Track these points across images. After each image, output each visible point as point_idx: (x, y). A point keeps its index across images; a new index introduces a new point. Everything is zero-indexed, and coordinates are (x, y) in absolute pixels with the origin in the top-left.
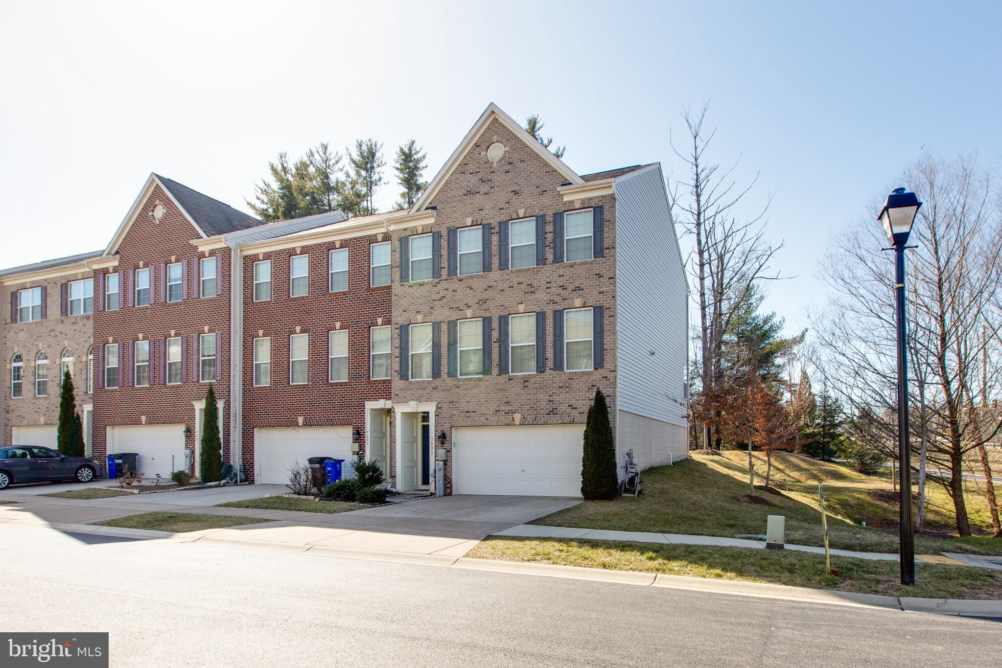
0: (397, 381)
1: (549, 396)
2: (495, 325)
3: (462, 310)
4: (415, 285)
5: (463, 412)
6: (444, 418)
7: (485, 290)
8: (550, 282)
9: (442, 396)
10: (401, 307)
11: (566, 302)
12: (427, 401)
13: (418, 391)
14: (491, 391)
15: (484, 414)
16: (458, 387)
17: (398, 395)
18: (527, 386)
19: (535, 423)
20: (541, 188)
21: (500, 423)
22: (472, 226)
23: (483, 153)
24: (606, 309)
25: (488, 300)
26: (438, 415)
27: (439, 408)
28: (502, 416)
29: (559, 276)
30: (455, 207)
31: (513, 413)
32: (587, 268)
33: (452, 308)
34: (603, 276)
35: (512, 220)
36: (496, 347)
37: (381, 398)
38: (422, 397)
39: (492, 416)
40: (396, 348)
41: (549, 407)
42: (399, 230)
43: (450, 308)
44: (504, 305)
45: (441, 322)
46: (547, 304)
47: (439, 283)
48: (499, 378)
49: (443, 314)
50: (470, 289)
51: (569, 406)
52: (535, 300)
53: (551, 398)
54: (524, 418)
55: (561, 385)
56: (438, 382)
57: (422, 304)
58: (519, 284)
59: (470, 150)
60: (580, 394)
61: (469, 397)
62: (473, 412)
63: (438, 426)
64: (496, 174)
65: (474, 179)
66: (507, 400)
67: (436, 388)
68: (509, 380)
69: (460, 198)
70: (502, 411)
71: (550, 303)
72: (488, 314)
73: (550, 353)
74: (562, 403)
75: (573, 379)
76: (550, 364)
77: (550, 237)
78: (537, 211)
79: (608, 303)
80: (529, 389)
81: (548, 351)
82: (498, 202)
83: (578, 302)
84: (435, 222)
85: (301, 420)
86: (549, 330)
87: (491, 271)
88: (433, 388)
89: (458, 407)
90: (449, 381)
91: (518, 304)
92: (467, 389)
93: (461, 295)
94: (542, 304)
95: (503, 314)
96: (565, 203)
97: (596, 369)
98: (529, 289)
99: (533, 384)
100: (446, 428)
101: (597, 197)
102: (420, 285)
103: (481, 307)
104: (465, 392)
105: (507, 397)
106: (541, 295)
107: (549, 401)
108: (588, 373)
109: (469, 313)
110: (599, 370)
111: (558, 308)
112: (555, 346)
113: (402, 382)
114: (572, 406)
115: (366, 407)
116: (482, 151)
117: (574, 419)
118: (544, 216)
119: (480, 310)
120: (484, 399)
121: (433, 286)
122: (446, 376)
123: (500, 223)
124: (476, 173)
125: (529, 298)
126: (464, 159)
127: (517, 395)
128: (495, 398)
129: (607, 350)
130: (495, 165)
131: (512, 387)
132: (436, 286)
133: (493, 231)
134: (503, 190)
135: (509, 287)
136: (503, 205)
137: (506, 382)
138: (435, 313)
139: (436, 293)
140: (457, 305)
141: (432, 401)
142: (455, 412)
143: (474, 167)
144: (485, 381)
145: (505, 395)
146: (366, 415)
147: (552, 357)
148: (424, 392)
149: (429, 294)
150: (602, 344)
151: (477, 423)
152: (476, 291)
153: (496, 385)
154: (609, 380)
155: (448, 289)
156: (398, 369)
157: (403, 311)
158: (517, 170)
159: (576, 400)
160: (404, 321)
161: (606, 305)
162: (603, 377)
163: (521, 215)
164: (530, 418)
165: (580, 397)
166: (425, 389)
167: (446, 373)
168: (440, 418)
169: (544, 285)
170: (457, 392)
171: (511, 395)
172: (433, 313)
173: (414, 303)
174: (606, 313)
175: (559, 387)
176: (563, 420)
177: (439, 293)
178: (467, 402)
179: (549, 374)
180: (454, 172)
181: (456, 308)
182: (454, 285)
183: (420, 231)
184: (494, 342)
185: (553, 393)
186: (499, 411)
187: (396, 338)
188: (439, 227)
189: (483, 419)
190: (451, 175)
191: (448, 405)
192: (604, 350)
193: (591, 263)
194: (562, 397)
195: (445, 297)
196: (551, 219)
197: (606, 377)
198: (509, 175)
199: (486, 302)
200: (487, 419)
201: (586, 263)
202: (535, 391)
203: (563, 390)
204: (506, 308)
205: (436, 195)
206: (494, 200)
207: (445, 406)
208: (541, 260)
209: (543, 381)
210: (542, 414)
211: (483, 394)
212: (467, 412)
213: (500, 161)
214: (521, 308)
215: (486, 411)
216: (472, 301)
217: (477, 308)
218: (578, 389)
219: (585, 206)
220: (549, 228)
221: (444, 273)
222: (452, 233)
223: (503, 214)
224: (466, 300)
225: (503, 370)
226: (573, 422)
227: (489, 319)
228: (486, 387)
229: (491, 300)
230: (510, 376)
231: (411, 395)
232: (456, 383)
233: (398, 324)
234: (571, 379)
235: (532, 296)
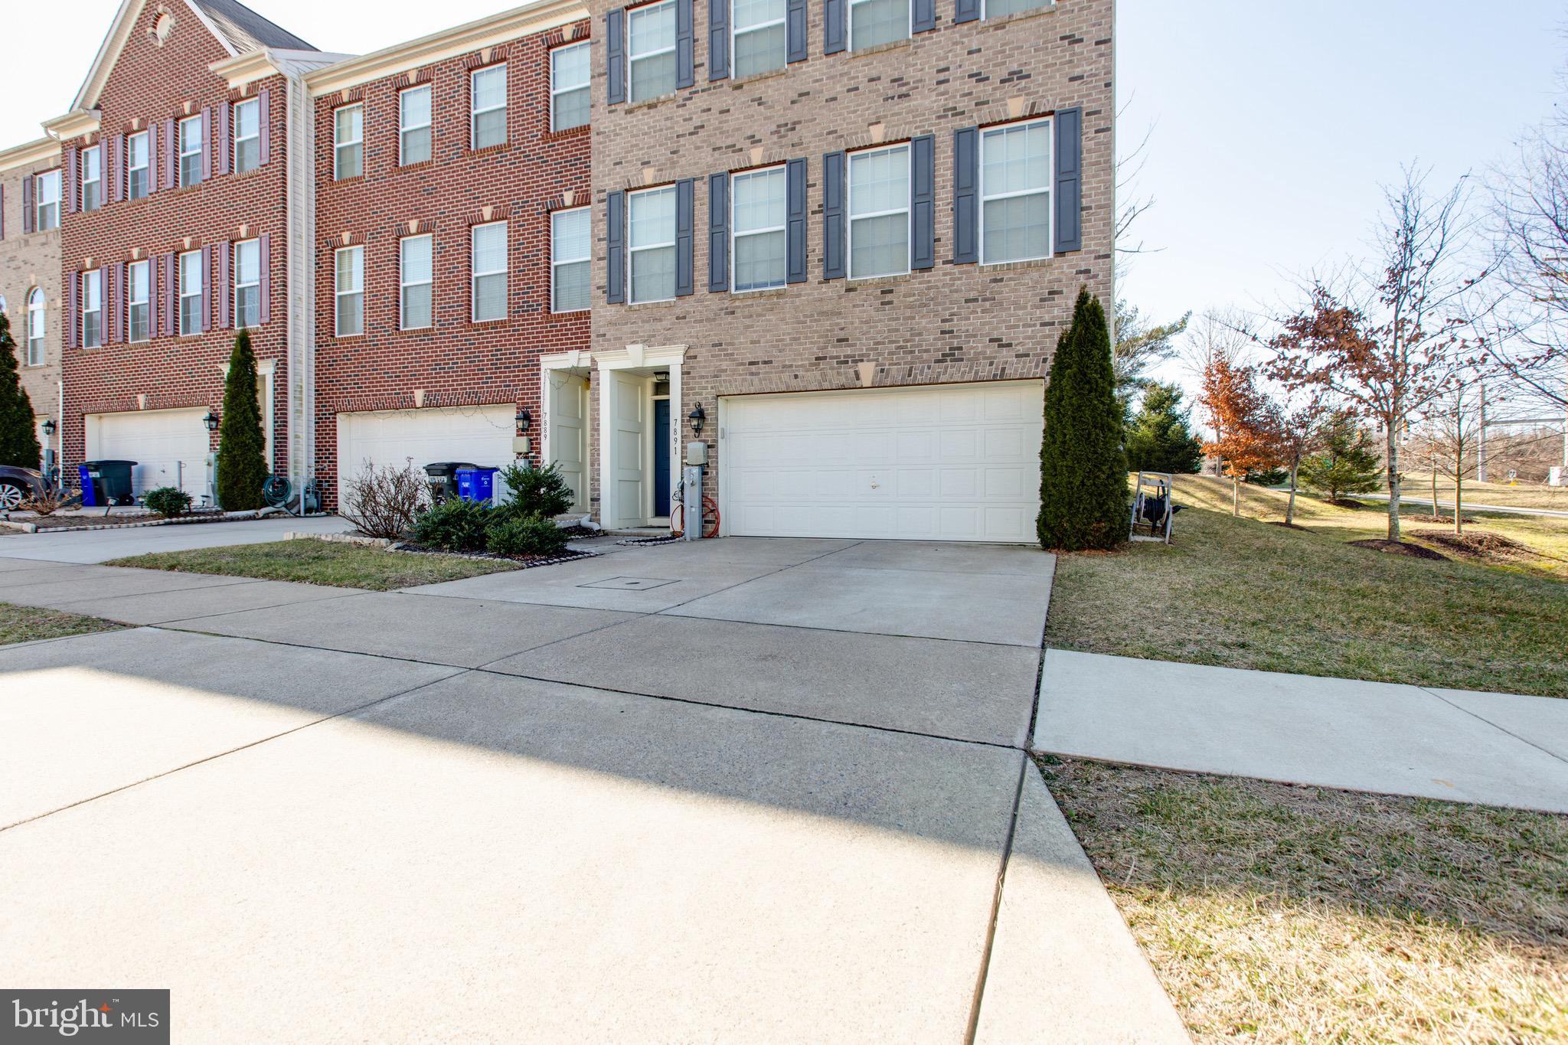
0: (602, 307)
1: (943, 321)
2: (816, 175)
3: (741, 150)
4: (640, 107)
5: (742, 364)
6: (702, 377)
7: (793, 102)
8: (946, 69)
9: (698, 332)
10: (609, 156)
11: (985, 110)
12: (664, 344)
13: (647, 326)
14: (806, 316)
15: (791, 366)
16: (733, 313)
17: (604, 335)
18: (890, 303)
19: (908, 383)
21: (826, 385)
24: (1088, 114)
25: (799, 122)
26: (689, 373)
27: (688, 358)
28: (832, 368)
29: (970, 53)
31: (855, 362)
32: (1040, 25)
33: (720, 148)
36: (818, 223)
37: (572, 349)
38: (654, 336)
39: (807, 371)
40: (599, 240)
41: (943, 345)
43: (714, 149)
44: (836, 132)
45: (694, 179)
46: (939, 117)
47: (691, 98)
48: (824, 288)
49: (698, 162)
50: (759, 104)
51: (991, 341)
52: (909, 112)
53: (947, 326)
54: (882, 371)
55: (972, 295)
56: (688, 304)
57: (654, 146)
58: (871, 80)
60: (1020, 313)
61: (755, 332)
62: (765, 362)
63: (688, 396)
66: (842, 334)
67: (684, 318)
68: (848, 290)
70: (832, 358)
71: (946, 116)
72: (799, 154)
73: (944, 226)
74: (975, 336)
75: (1001, 280)
76: (945, 249)
79: (1094, 101)
80: (894, 308)
81: (940, 223)
83: (1015, 107)
85: (419, 395)
86: (943, 175)
87: (806, 60)
88: (677, 318)
89: (732, 354)
90: (714, 301)
91: (870, 124)
92: (751, 316)
93: (738, 119)
94: (926, 120)
95: (833, 150)
97: (1059, 254)
98: (894, 90)
99: (904, 296)
100: (705, 398)
102: (650, 106)
103: (784, 141)
104: (748, 322)
105: (842, 329)
106: (927, 101)
107: (943, 332)
108: (1043, 265)
109: (757, 155)
110: (1069, 257)
111: (967, 124)
112: (957, 210)
113: (613, 309)
114: (1000, 340)
115: (543, 367)
117: (1003, 369)
119: (781, 147)
120: (789, 334)
121: (678, 107)
122: (705, 290)
125: (896, 109)
127: (867, 322)
128: (816, 332)
129: (1090, 208)
131: (854, 306)
132: (685, 105)
135: (849, 90)
137: (840, 297)
138: (683, 161)
140: (729, 142)
141: (675, 344)
142: (725, 365)
144: (792, 296)
145: (838, 324)
146: (542, 381)
147: (950, 234)
148: (658, 326)
149: (669, 123)
150: (1077, 195)
151: (774, 386)
152: (772, 107)
153: (818, 304)
154: (1095, 276)
155: (709, 110)
156: (604, 282)
157: (615, 164)
159: (1009, 327)
160: (615, 183)
161: (1088, 106)
162: (1079, 272)
164: (897, 374)
165: (1020, 320)
166: (660, 320)
167: (704, 285)
168: (694, 378)
169: (933, 78)
170: (730, 323)
171: (852, 323)
172: (678, 162)
173: (637, 145)
174: (1088, 125)
175: (967, 301)
176: (977, 373)
177: (691, 119)
178: (752, 342)
179: (941, 272)
181: (727, 147)
182: (725, 97)
184: (814, 213)
185: (952, 314)
186: (825, 358)
187: (601, 220)
189: (786, 377)
191: (710, 351)
192: (1082, 209)
194: (972, 323)
195: (702, 127)
197: (1087, 271)
199: (793, 129)
200: (796, 377)
201: (1037, 19)
202: (908, 313)
203: (978, 306)
204: (842, 136)
207: (703, 354)
208: (925, 22)
209: (929, 288)
210: (924, 362)
211: (787, 324)
212: (751, 363)
214: (877, 134)
215: (794, 360)
216: (763, 130)
217: (775, 143)
218: (1015, 303)
221: (702, 75)
224: (751, 127)
225: (833, 269)
226: (1000, 377)
227: (802, 163)
228: (796, 308)
229: (806, 121)
230: (848, 283)
231: (632, 333)
232: (727, 303)
233: (604, 191)
234: (995, 281)
235: (905, 104)
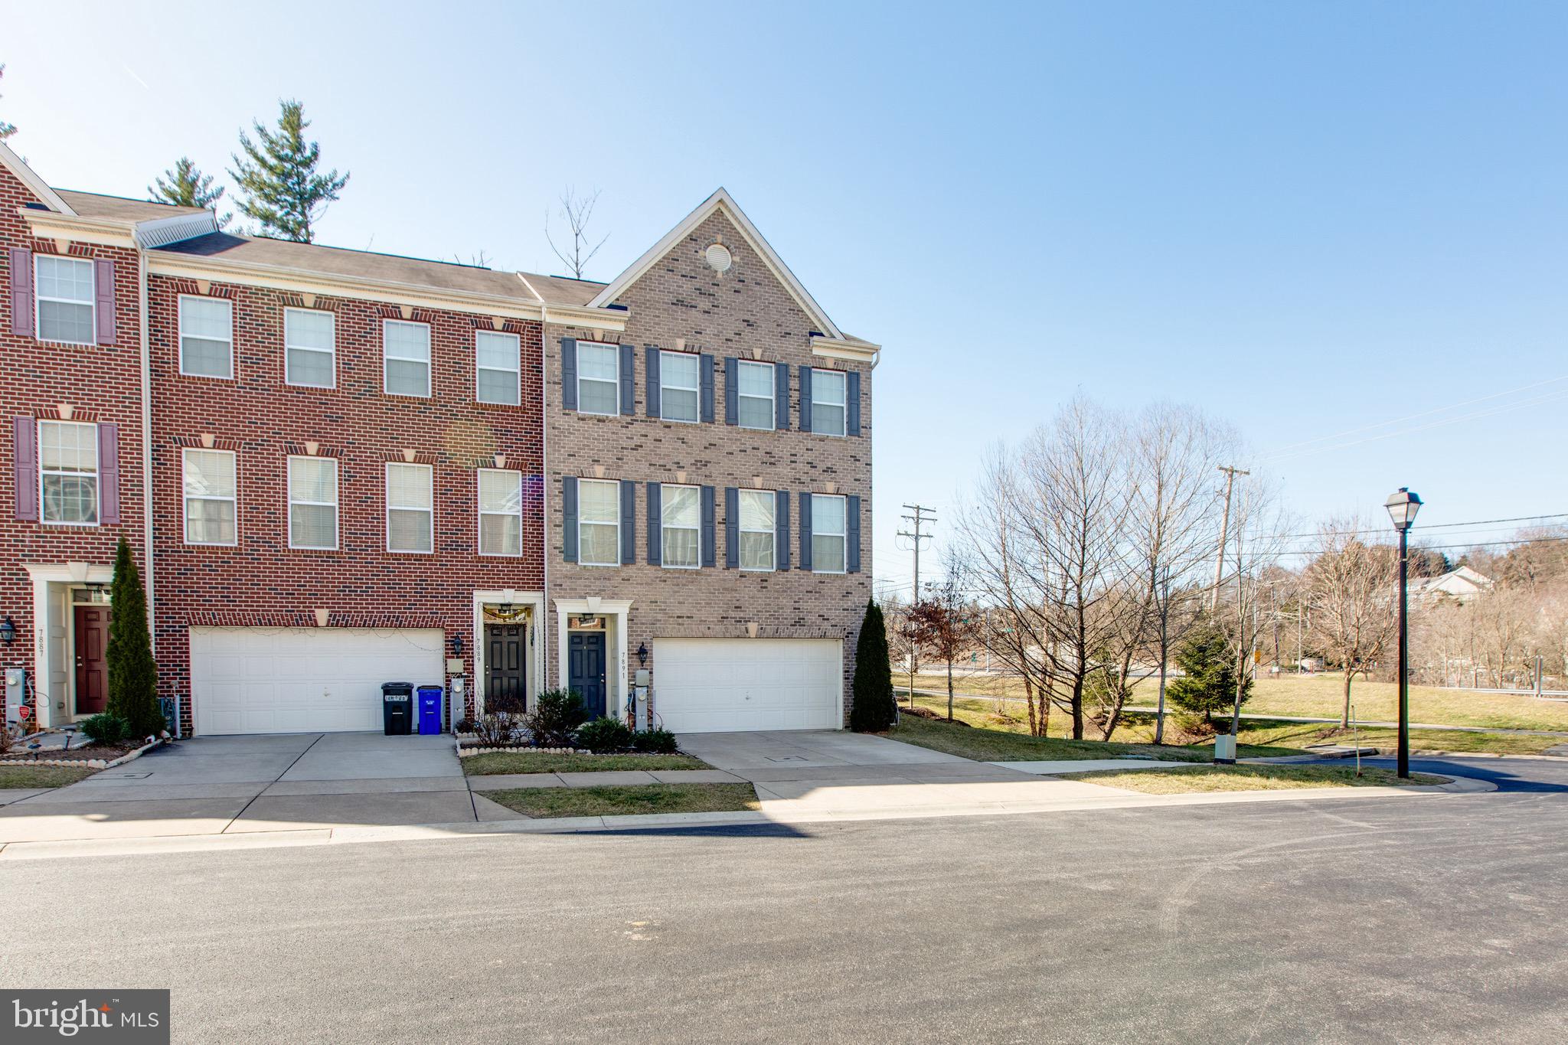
0: (558, 563)
1: (794, 602)
2: (720, 498)
3: (670, 470)
4: (591, 418)
5: (671, 617)
6: (643, 623)
7: (705, 448)
8: (796, 455)
9: (639, 591)
10: (564, 447)
11: (815, 484)
12: (613, 598)
13: (598, 583)
14: (715, 589)
15: (705, 620)
16: (665, 581)
17: (561, 585)
18: (765, 587)
19: (776, 636)
20: (783, 327)
21: (728, 635)
22: (684, 352)
23: (701, 253)
24: (861, 500)
25: (709, 462)
26: (636, 619)
27: (634, 609)
28: (732, 625)
29: (807, 449)
30: (659, 317)
31: (746, 622)
32: (841, 446)
33: (654, 464)
34: (859, 460)
35: (743, 359)
36: (721, 530)
37: (509, 587)
38: (606, 590)
39: (716, 624)
40: (555, 511)
41: (795, 616)
42: (560, 326)
43: (650, 465)
44: (731, 474)
45: (636, 482)
46: (791, 482)
47: (632, 423)
48: (726, 573)
49: (638, 470)
50: (683, 443)
51: (819, 616)
52: (775, 474)
53: (797, 604)
54: (762, 628)
55: (810, 589)
56: (631, 571)
57: (603, 450)
58: (754, 448)
59: (682, 241)
60: (834, 602)
61: (681, 595)
62: (688, 617)
63: (632, 635)
64: (722, 290)
65: (688, 287)
66: (737, 603)
67: (628, 579)
68: (741, 576)
69: (666, 306)
70: (731, 618)
71: (795, 482)
72: (709, 483)
73: (795, 546)
74: (811, 612)
75: (824, 582)
76: (795, 560)
77: (795, 396)
78: (779, 357)
79: (863, 494)
80: (768, 591)
81: (792, 544)
82: (724, 329)
83: (831, 487)
84: (626, 331)
85: (322, 615)
86: (794, 516)
87: (713, 423)
88: (623, 580)
89: (665, 609)
90: (650, 571)
91: (754, 476)
92: (678, 585)
93: (667, 448)
94: (785, 481)
95: (731, 486)
96: (814, 357)
97: (850, 572)
98: (767, 459)
99: (773, 584)
100: (646, 637)
101: (853, 361)
102: (599, 420)
103: (699, 472)
104: (676, 588)
105: (737, 600)
106: (784, 470)
107: (795, 609)
108: (842, 577)
109: (682, 476)
110: (855, 574)
111: (806, 490)
112: (801, 538)
113: (569, 566)
114: (823, 616)
115: (476, 600)
116: (700, 249)
117: (825, 632)
118: (787, 366)
119: (698, 475)
120: (704, 600)
121: (622, 426)
122: (644, 563)
123: (727, 360)
124: (691, 277)
125: (768, 470)
126: (672, 251)
127: (752, 598)
128: (721, 600)
129: (863, 550)
130: (720, 275)
131: (745, 587)
132: (627, 427)
133: (716, 367)
134: (731, 315)
135: (740, 451)
136: (731, 336)
137: (736, 580)
138: (626, 467)
139: (627, 438)
140: (662, 462)
141: (622, 599)
142: (659, 616)
143: (688, 268)
144: (705, 575)
145: (735, 597)
146: (475, 611)
147: (798, 552)
148: (608, 583)
149: (615, 437)
150: (858, 543)
151: (694, 633)
152: (691, 447)
153: (722, 582)
154: (866, 587)
155: (646, 435)
156: (560, 543)
157: (569, 455)
158: (750, 293)
159: (828, 610)
160: (569, 470)
161: (863, 496)
162: (860, 584)
163: (757, 357)
164: (770, 630)
165: (834, 606)
166: (609, 579)
167: (644, 559)
168: (637, 624)
169: (787, 458)
170: (663, 588)
171: (744, 597)
172: (622, 467)
173: (588, 445)
174: (863, 506)
175: (807, 592)
176: (811, 633)
177: (632, 438)
178: (679, 603)
179: (793, 573)
180: (656, 264)
181: (660, 465)
182: (656, 430)
183: (598, 337)
184: (719, 523)
185: (800, 599)
186: (727, 618)
187: (557, 496)
188: (632, 339)
189: (703, 628)
190: (653, 268)
191: (649, 606)
192: (859, 549)
193: (846, 442)
194: (810, 605)
195: (641, 446)
196: (797, 373)
197: (863, 584)
198: (740, 298)
199: (706, 465)
200: (709, 628)
201: (839, 440)
202: (776, 595)
203: (813, 596)
204: (735, 478)
205: (628, 290)
206: (718, 325)
207: (644, 608)
208: (783, 424)
209: (787, 582)
210: (785, 624)
211: (702, 592)
212: (678, 617)
213: (727, 272)
214: (758, 482)
215: (708, 617)
216: (686, 461)
217: (693, 471)
218: (831, 596)
219: (838, 367)
220: (794, 384)
221: (641, 410)
222: (652, 355)
223: (731, 348)
224: (677, 456)
225: (732, 562)
226: (824, 636)
227: (712, 489)
228: (708, 583)
229: (714, 463)
230: (742, 572)
231: (585, 586)
232: (660, 574)
233: (560, 474)
234: (821, 582)
235: (773, 469)
